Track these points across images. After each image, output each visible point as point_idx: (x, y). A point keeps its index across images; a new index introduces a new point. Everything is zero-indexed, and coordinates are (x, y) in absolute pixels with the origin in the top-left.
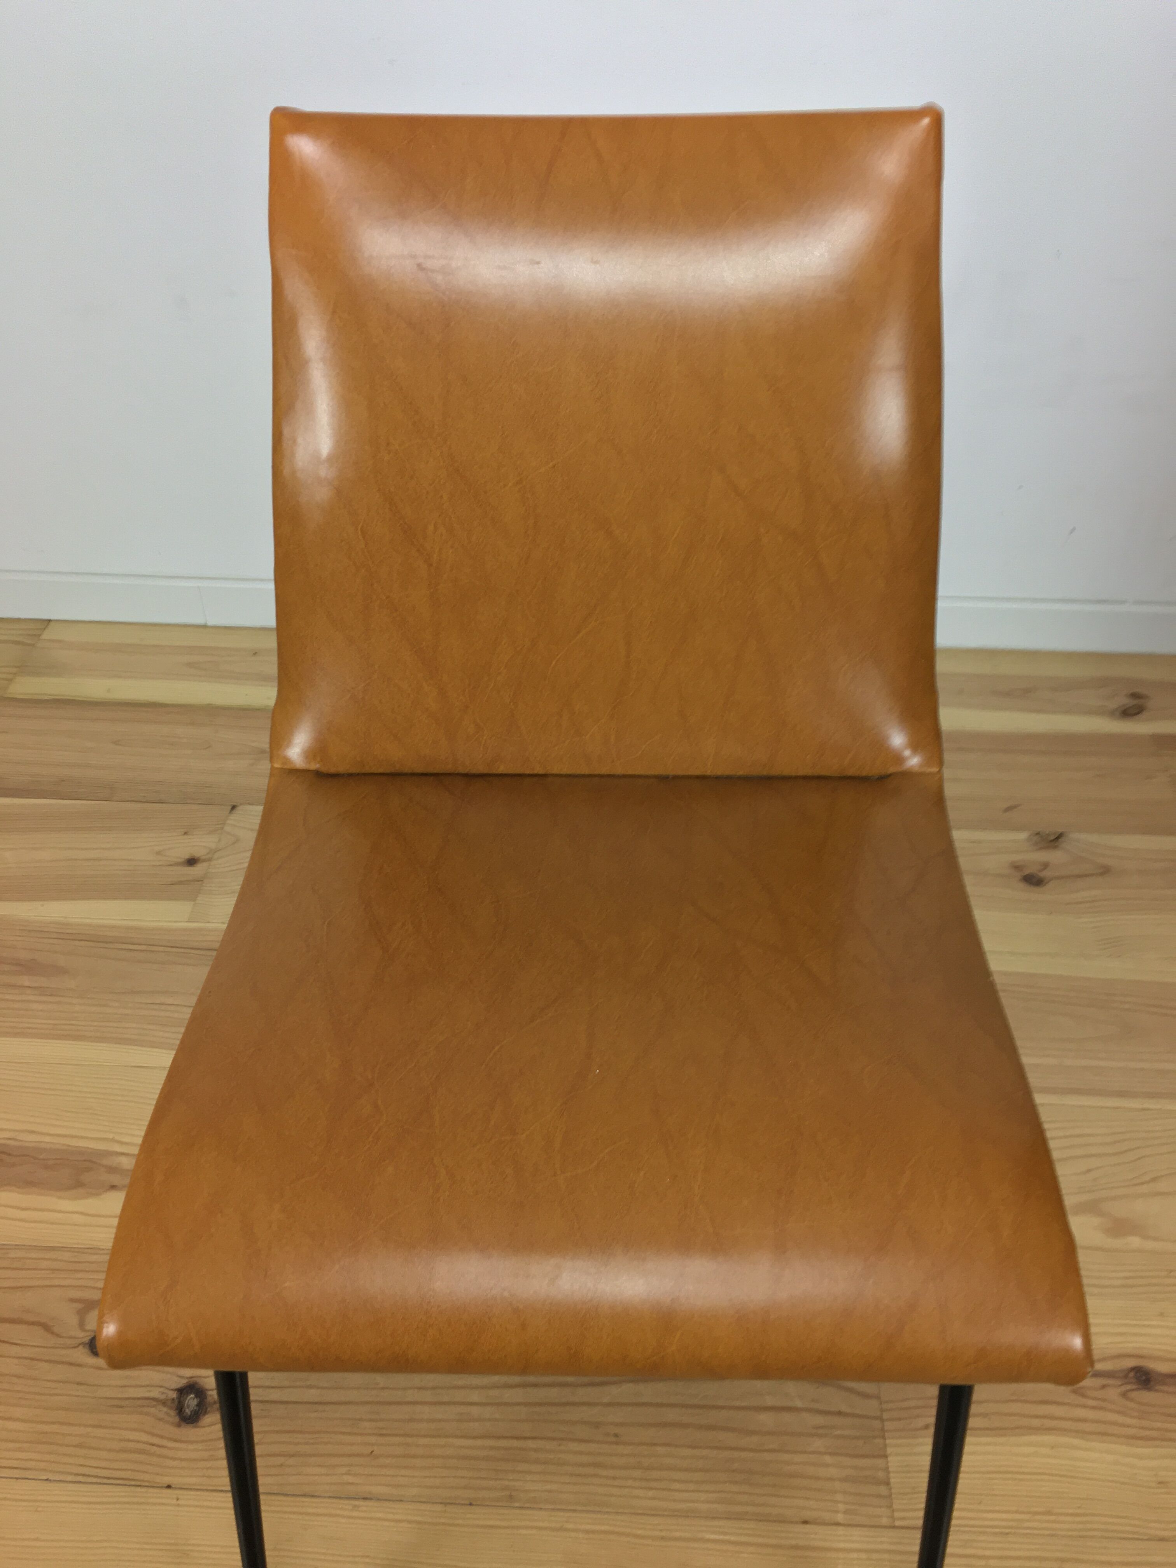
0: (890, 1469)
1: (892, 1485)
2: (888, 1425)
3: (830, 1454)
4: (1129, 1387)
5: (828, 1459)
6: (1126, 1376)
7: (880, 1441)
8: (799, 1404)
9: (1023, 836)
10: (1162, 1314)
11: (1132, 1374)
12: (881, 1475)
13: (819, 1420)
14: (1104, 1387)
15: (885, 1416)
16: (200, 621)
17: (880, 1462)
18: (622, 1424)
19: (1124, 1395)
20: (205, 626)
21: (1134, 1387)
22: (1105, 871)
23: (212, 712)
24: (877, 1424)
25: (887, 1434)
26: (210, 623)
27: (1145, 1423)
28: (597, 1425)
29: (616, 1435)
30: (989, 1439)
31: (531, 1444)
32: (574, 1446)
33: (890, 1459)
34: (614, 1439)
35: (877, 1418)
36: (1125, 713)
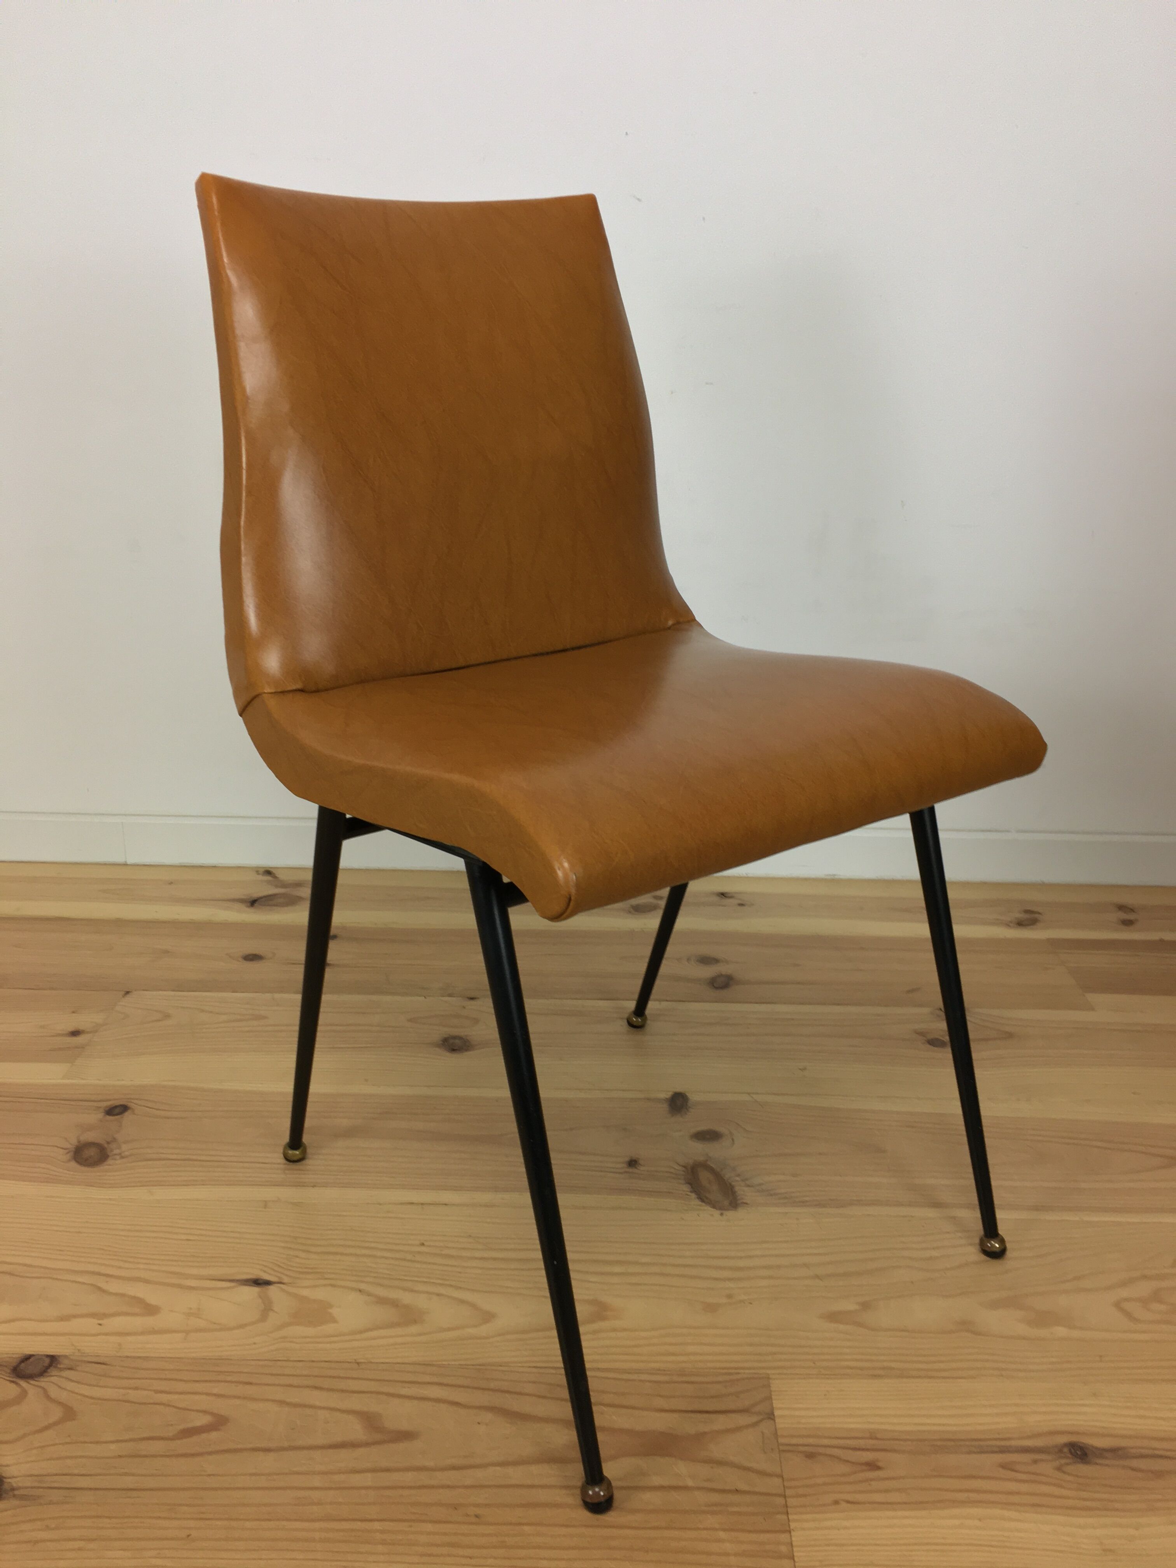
0: (794, 1544)
1: (796, 1559)
2: (791, 1502)
3: (724, 1530)
4: (1063, 1461)
5: (722, 1535)
6: (1061, 1451)
7: (785, 1517)
8: (690, 1483)
9: (926, 1010)
10: (1095, 1395)
11: (1066, 1450)
12: (784, 1549)
13: (715, 1498)
14: (1035, 1462)
15: (788, 1492)
16: (120, 859)
17: (784, 1537)
18: (487, 1505)
19: (1059, 1469)
20: (125, 865)
21: (1070, 1461)
22: (1010, 1036)
23: (120, 924)
24: (780, 1501)
25: (790, 1510)
26: (129, 863)
27: (1085, 1495)
28: (455, 1507)
29: (477, 1516)
30: (907, 1513)
31: (377, 1525)
32: (429, 1527)
33: (793, 1533)
34: (474, 1520)
35: (779, 1495)
36: (1020, 924)
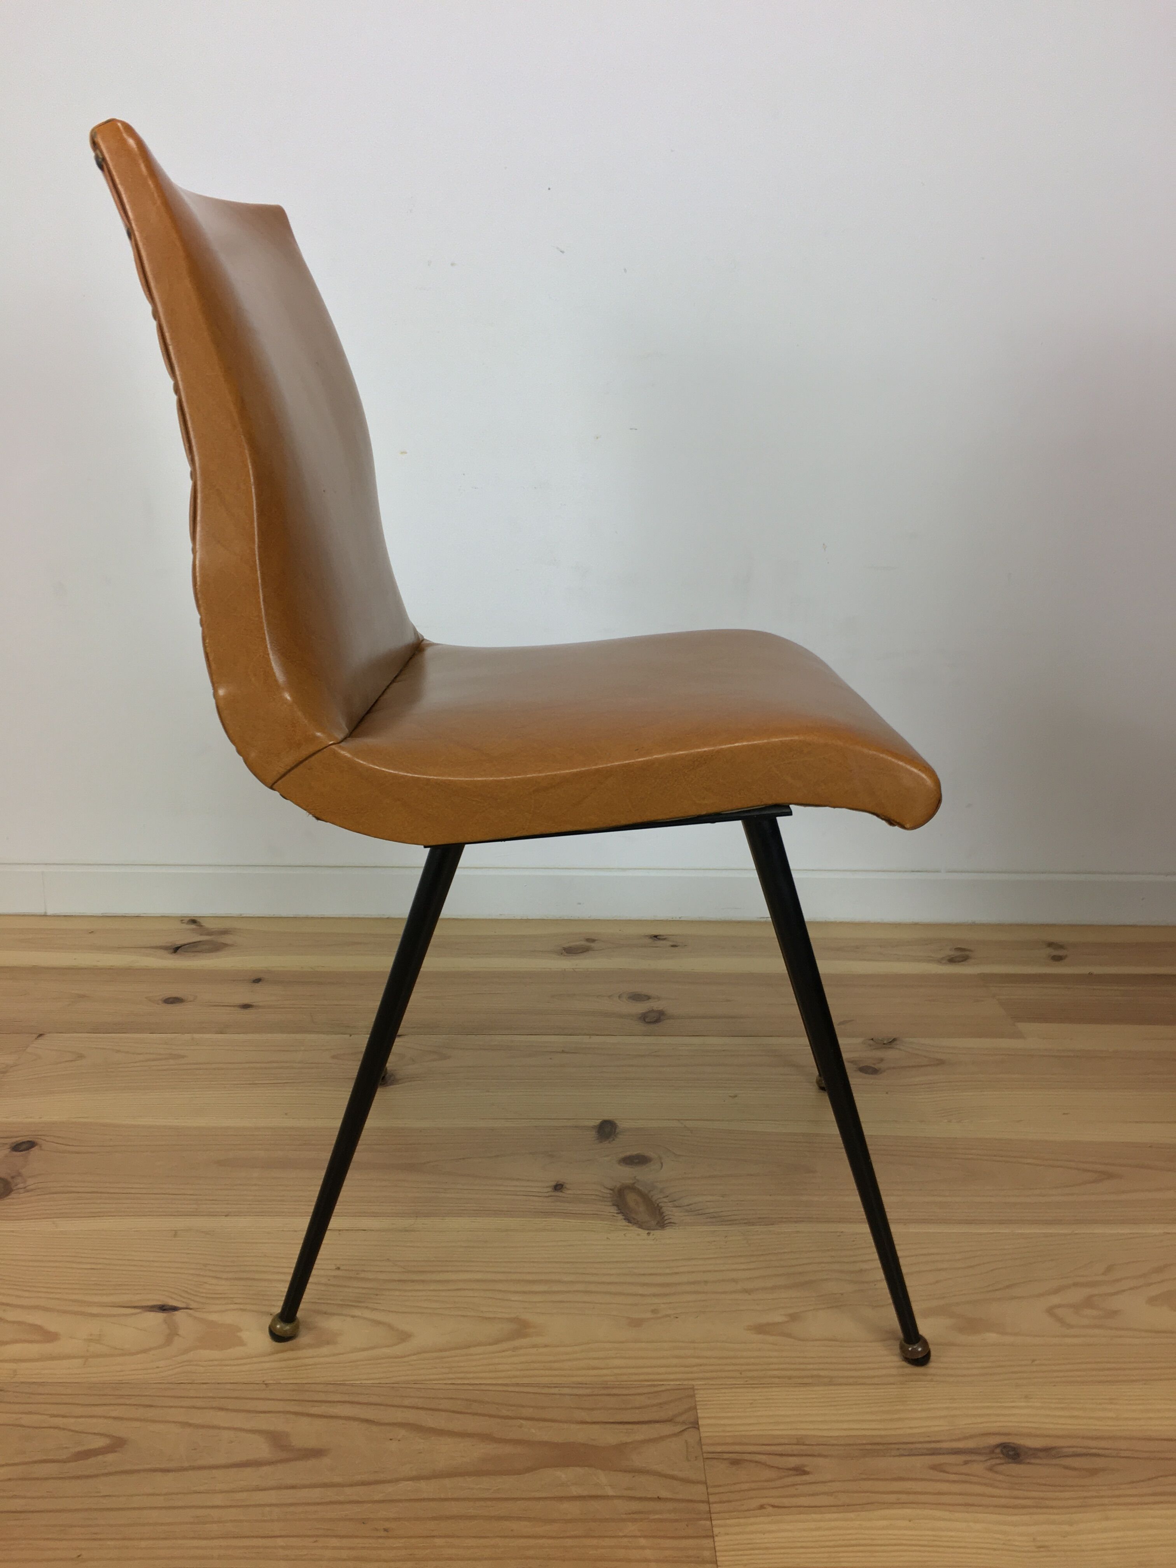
0: (717, 1548)
1: (719, 1563)
2: (715, 1507)
3: (645, 1537)
4: (994, 1462)
5: (643, 1542)
6: (992, 1452)
7: (708, 1523)
8: (611, 1492)
9: (857, 1040)
10: (1026, 1397)
11: (998, 1450)
12: (707, 1554)
13: (635, 1506)
14: (966, 1463)
15: (712, 1499)
16: (40, 910)
17: (707, 1542)
18: (395, 1519)
19: (990, 1469)
20: (45, 916)
21: (1002, 1461)
22: (941, 1063)
23: (35, 971)
24: (704, 1507)
25: (713, 1515)
26: (50, 912)
27: (1016, 1493)
28: (364, 1521)
29: (386, 1530)
30: (836, 1516)
31: (280, 1542)
32: (334, 1542)
33: (716, 1539)
34: (383, 1534)
35: (703, 1502)
36: (952, 960)
